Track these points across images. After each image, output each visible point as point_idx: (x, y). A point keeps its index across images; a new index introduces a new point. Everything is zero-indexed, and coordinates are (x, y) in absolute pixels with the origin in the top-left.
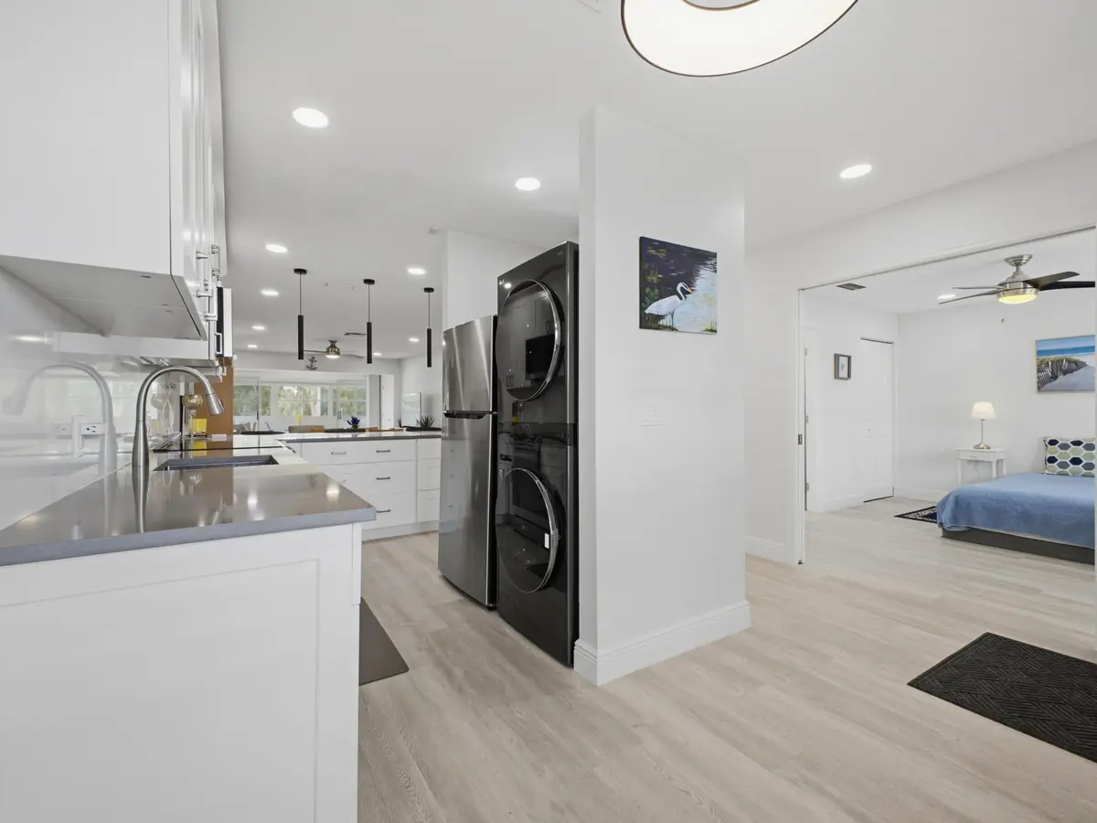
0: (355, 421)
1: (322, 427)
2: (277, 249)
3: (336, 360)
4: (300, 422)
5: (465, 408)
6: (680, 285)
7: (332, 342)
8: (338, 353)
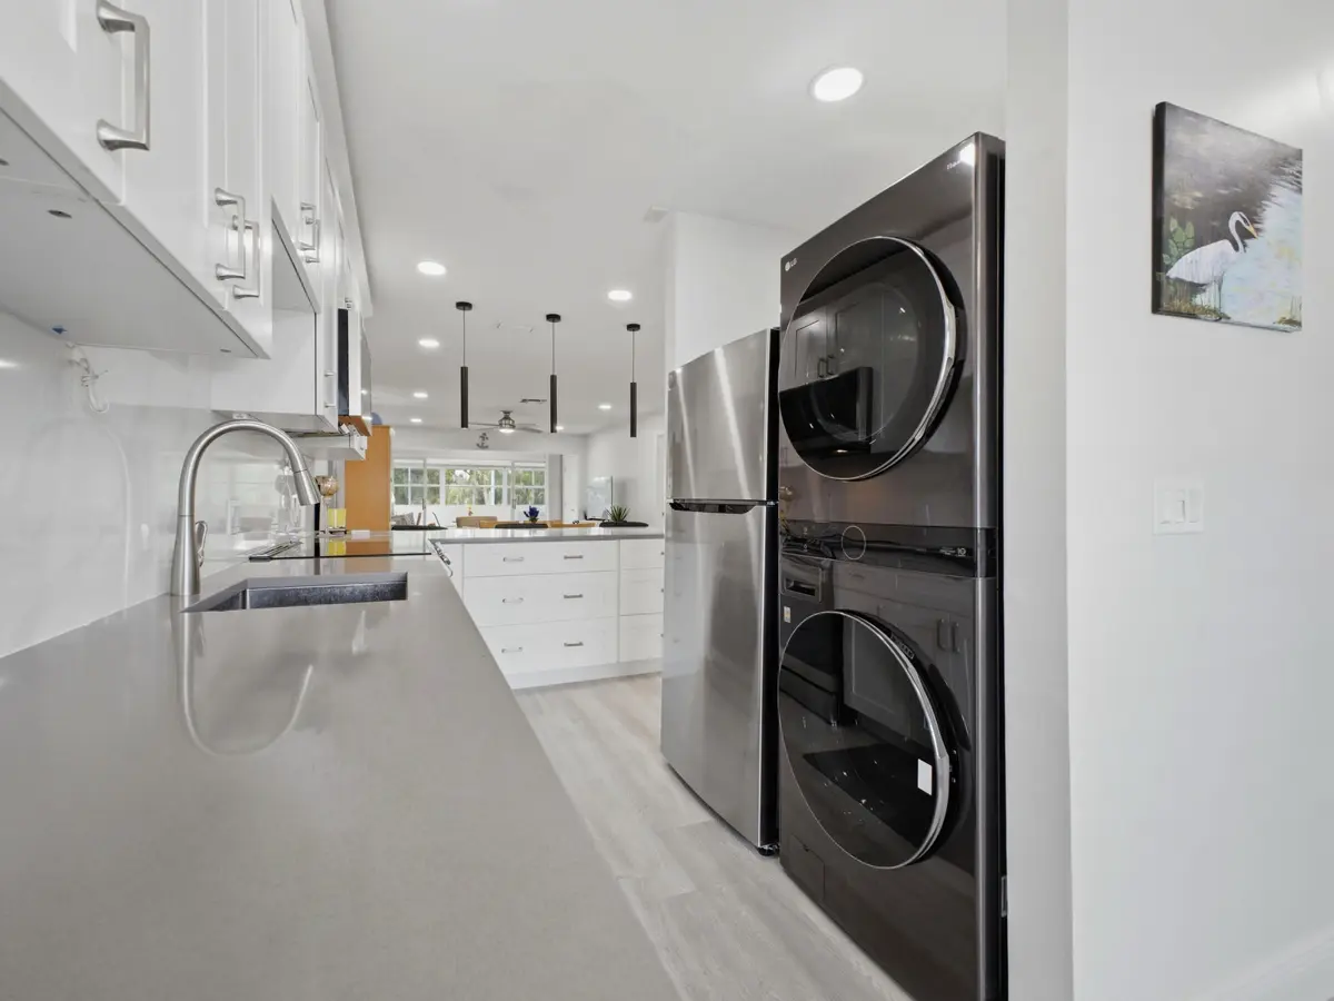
0: (533, 513)
1: (494, 519)
2: (432, 269)
3: (512, 435)
4: (470, 513)
5: (694, 494)
6: (1236, 217)
7: (505, 412)
8: (513, 427)
